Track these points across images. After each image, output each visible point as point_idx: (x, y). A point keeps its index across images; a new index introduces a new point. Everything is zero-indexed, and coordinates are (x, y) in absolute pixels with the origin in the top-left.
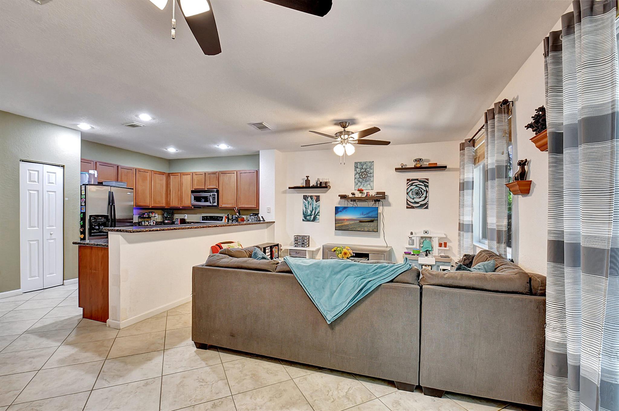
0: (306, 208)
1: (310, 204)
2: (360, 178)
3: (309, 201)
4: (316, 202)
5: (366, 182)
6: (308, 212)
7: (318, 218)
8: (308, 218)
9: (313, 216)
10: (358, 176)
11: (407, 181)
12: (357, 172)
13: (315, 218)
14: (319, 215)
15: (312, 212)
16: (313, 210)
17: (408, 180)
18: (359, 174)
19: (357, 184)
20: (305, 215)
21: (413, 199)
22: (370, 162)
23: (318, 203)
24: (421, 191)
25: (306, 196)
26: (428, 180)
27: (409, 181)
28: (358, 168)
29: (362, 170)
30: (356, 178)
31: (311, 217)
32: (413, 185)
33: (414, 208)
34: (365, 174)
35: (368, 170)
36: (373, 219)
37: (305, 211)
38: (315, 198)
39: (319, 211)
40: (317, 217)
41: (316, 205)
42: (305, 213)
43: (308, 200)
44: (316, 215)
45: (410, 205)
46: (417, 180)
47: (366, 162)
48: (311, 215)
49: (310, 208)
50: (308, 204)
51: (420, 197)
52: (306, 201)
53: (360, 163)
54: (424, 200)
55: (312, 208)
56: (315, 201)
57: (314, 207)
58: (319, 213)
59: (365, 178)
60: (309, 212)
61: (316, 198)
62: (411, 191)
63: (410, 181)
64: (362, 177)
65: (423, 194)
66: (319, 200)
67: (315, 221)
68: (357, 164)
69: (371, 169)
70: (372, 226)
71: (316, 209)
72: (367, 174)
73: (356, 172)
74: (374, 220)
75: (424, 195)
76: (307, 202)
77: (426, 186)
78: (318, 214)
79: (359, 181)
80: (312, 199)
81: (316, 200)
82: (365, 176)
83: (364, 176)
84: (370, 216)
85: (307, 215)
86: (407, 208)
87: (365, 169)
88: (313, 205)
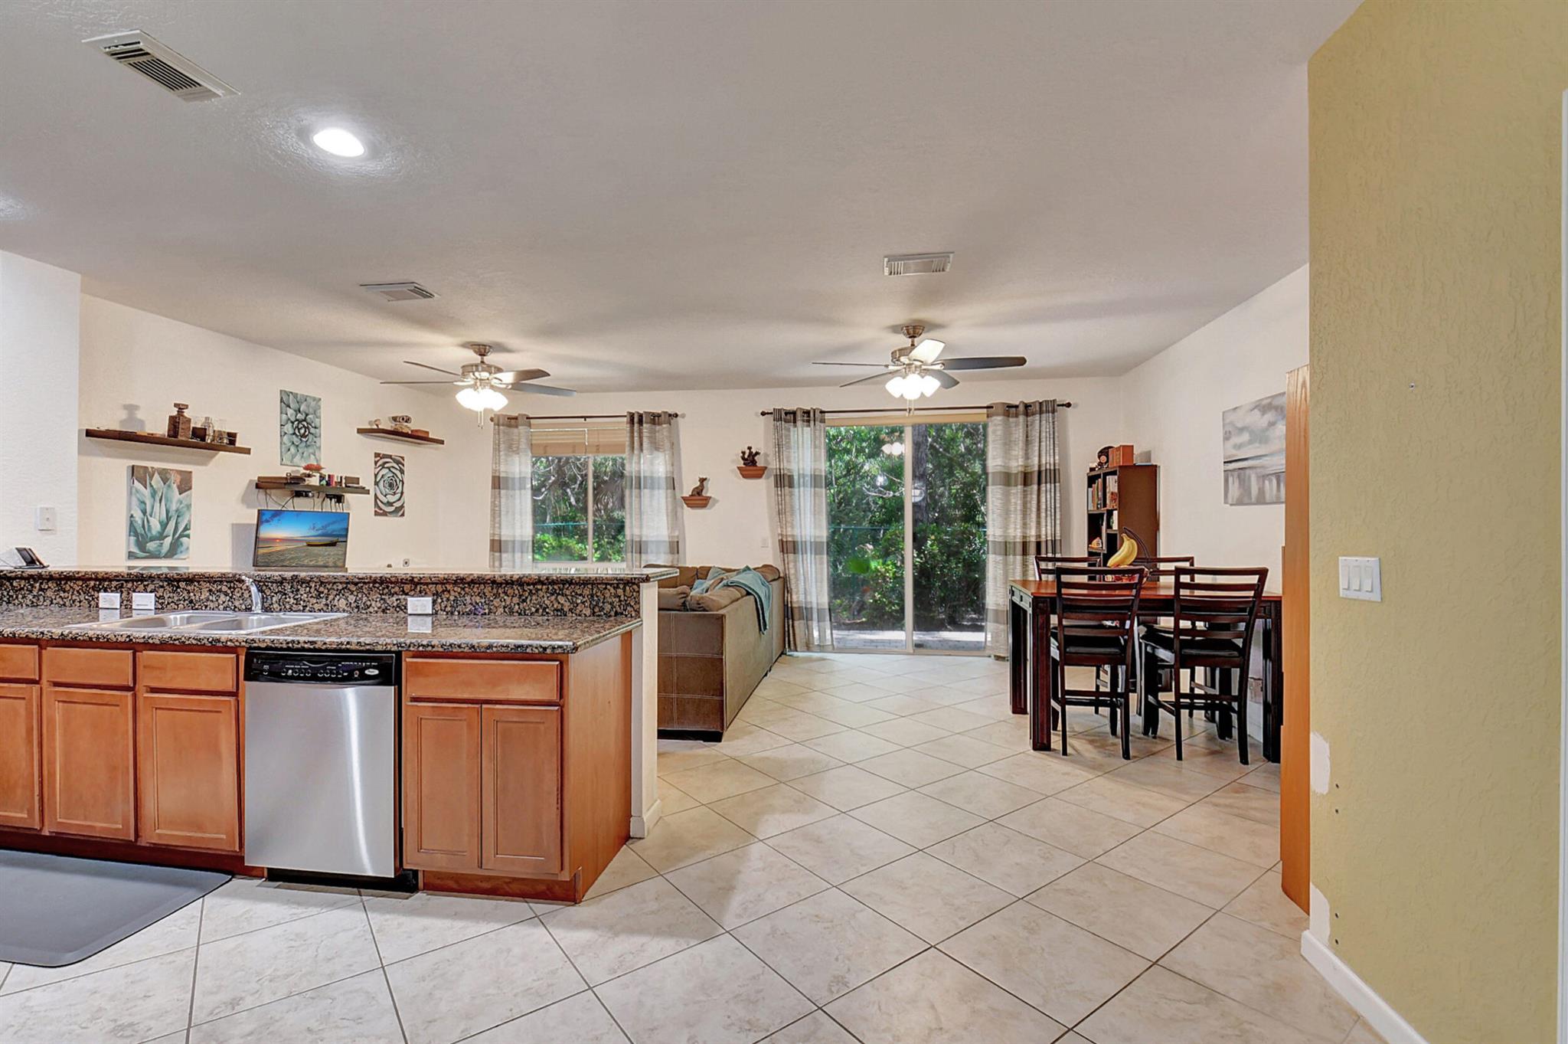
0: (144, 512)
1: (158, 499)
2: (294, 434)
3: (155, 487)
4: (180, 494)
5: (307, 446)
6: (153, 527)
7: (185, 547)
8: (152, 546)
9: (168, 541)
10: (289, 428)
11: (375, 457)
12: (289, 419)
13: (178, 547)
14: (188, 536)
15: (164, 525)
16: (168, 518)
17: (377, 455)
18: (293, 423)
19: (289, 450)
20: (142, 535)
21: (385, 496)
22: (314, 399)
23: (187, 496)
24: (396, 481)
25: (146, 468)
26: (403, 458)
27: (379, 458)
28: (290, 407)
29: (299, 416)
30: (286, 433)
31: (162, 544)
32: (386, 466)
33: (386, 515)
34: (304, 426)
35: (310, 419)
36: (335, 539)
37: (140, 522)
38: (175, 479)
39: (190, 521)
40: (182, 544)
41: (181, 503)
42: (140, 530)
43: (150, 484)
44: (181, 536)
45: (381, 509)
46: (390, 457)
47: (307, 396)
48: (161, 536)
49: (160, 512)
50: (153, 496)
51: (395, 494)
52: (146, 488)
53: (295, 396)
54: (399, 500)
55: (167, 512)
56: (176, 491)
57: (174, 507)
58: (189, 529)
59: (306, 437)
60: (155, 526)
61: (178, 481)
62: (383, 480)
63: (381, 458)
64: (299, 432)
65: (398, 487)
66: (190, 488)
67: (176, 557)
68: (289, 396)
69: (317, 417)
70: (334, 555)
71: (178, 516)
72: (308, 428)
73: (284, 416)
74: (336, 542)
75: (399, 490)
76: (147, 492)
77: (402, 472)
78: (187, 532)
79: (293, 443)
80: (165, 480)
81: (178, 487)
82: (305, 431)
83: (302, 431)
84: (329, 532)
85: (149, 535)
86: (376, 514)
87: (304, 415)
88: (171, 502)
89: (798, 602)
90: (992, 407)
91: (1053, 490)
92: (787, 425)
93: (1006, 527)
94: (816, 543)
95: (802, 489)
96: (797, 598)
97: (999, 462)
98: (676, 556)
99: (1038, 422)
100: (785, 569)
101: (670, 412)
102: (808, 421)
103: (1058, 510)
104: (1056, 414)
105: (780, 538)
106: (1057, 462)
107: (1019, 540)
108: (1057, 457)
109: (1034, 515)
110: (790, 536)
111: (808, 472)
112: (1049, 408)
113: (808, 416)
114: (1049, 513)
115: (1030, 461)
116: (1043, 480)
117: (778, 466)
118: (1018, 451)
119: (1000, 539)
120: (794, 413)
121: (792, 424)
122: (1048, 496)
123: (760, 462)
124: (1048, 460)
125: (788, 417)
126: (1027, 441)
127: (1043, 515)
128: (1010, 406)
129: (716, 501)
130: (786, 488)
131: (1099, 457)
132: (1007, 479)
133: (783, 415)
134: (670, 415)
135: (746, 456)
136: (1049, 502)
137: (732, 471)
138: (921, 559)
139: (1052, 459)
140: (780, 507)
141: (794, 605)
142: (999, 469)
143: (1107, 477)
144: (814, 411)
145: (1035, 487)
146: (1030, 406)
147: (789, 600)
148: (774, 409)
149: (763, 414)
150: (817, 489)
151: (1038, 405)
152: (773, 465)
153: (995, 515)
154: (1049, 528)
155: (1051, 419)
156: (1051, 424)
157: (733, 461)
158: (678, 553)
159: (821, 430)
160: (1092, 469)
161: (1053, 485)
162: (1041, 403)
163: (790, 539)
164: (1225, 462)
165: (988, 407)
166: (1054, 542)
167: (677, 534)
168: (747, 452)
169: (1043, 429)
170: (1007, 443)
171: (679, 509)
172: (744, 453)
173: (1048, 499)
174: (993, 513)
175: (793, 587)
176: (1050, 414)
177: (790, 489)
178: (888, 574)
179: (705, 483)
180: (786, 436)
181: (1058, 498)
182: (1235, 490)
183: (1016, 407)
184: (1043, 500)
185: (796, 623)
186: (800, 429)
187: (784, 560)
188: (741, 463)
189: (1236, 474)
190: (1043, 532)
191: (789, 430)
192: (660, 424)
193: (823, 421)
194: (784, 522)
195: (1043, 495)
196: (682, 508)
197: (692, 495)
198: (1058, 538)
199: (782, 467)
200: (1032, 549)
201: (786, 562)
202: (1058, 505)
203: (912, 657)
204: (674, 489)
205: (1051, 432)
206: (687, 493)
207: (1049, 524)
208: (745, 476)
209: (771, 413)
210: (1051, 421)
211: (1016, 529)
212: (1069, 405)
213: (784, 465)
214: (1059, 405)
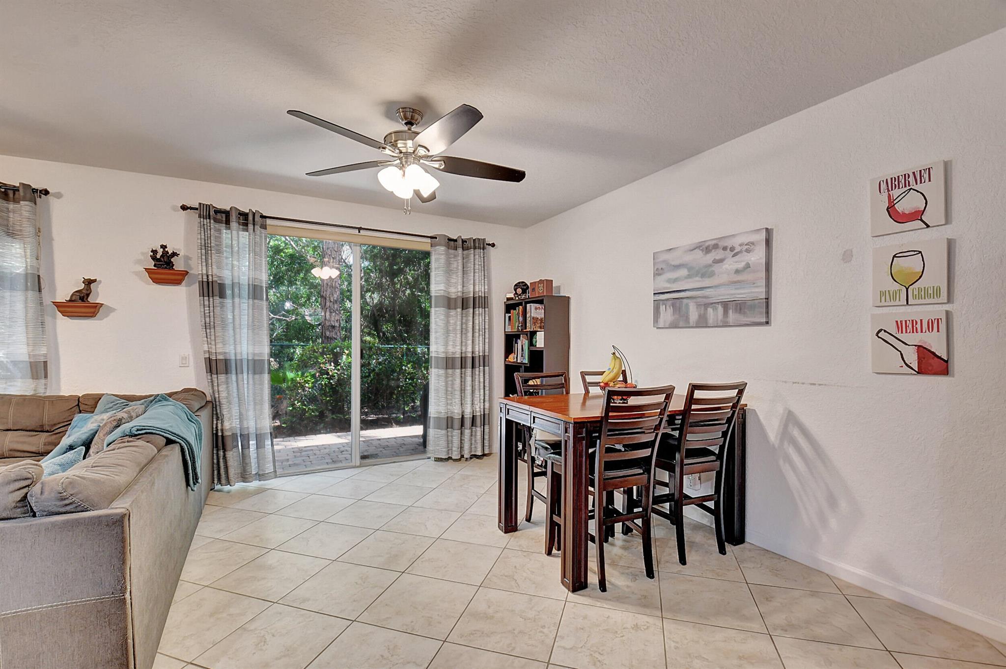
89: (231, 429)
90: (436, 238)
91: (483, 314)
92: (217, 225)
93: (446, 344)
94: (254, 361)
95: (237, 300)
96: (230, 424)
97: (442, 287)
98: (43, 381)
99: (472, 255)
100: (213, 392)
101: (34, 187)
102: (246, 225)
103: (487, 331)
104: (485, 250)
105: (207, 356)
106: (486, 290)
107: (458, 355)
108: (486, 287)
109: (470, 335)
110: (220, 353)
111: (244, 280)
112: (480, 245)
113: (245, 219)
114: (481, 333)
115: (465, 288)
116: (477, 306)
117: (204, 272)
118: (457, 279)
119: (443, 355)
120: (227, 213)
121: (224, 225)
122: (481, 319)
123: (179, 264)
124: (480, 289)
125: (219, 216)
126: (464, 272)
127: (477, 334)
128: (450, 240)
129: (111, 310)
130: (217, 298)
131: (515, 290)
132: (449, 303)
133: (212, 213)
134: (35, 191)
135: (158, 257)
136: (481, 324)
137: (137, 273)
138: (338, 370)
139: (483, 288)
140: (207, 320)
141: (227, 433)
142: (442, 293)
143: (528, 305)
144: (254, 214)
145: (471, 310)
146: (466, 242)
147: (219, 428)
148: (200, 204)
149: (184, 208)
150: (256, 301)
151: (472, 241)
152: (197, 269)
153: (438, 334)
154: (481, 345)
155: (482, 254)
156: (482, 259)
157: (138, 262)
158: (46, 377)
159: (261, 237)
160: (508, 299)
161: (483, 309)
162: (474, 240)
163: (220, 357)
164: (654, 294)
165: (431, 237)
166: (484, 357)
167: (43, 351)
168: (160, 251)
169: (477, 262)
170: (449, 271)
171: (48, 319)
172: (155, 252)
173: (481, 321)
174: (436, 332)
175: (225, 412)
176: (482, 250)
177: (221, 300)
178: (307, 385)
179: (92, 285)
180: (216, 237)
181: (487, 321)
182: (667, 315)
183: (455, 241)
184: (477, 322)
185: (229, 454)
186: (234, 233)
187: (212, 382)
188: (151, 264)
189: (670, 303)
190: (477, 349)
191: (219, 231)
192: (16, 201)
193: (264, 227)
194: (213, 338)
195: (476, 317)
196: (54, 317)
197: (70, 301)
198: (487, 354)
199: (210, 273)
200: (469, 363)
201: (216, 384)
202: (487, 327)
203: (360, 470)
204: (40, 290)
205: (483, 265)
206: (63, 294)
207: (481, 342)
208: (157, 281)
209: (197, 209)
210: (482, 256)
211: (454, 346)
212: (493, 245)
213: (214, 271)
214: (487, 244)
